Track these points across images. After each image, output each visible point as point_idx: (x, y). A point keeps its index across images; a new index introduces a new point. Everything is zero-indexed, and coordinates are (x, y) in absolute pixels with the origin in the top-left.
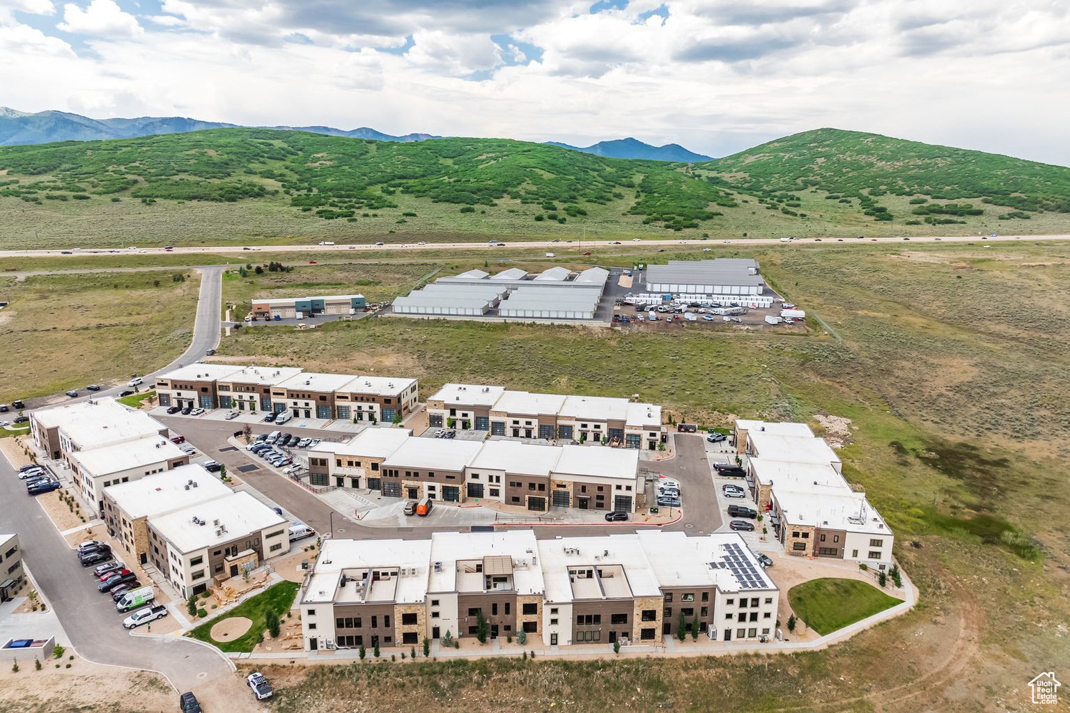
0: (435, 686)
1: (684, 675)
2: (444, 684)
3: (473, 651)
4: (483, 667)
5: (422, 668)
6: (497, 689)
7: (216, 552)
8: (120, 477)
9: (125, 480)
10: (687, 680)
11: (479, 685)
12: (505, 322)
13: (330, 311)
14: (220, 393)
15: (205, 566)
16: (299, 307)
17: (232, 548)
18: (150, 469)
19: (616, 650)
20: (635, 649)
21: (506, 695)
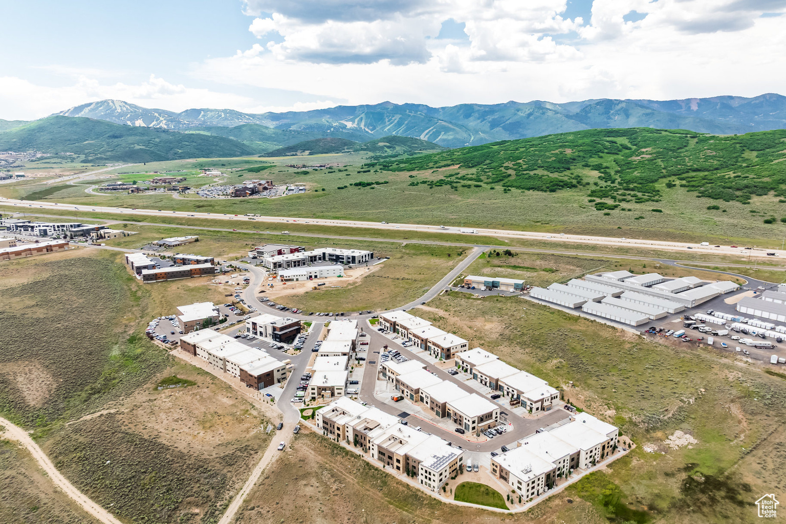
0: (333, 451)
1: (395, 485)
2: (335, 452)
3: (351, 448)
4: (347, 453)
5: (335, 444)
6: (346, 460)
7: (319, 388)
8: (326, 354)
9: (327, 355)
10: (394, 487)
11: (343, 457)
12: (579, 316)
13: (503, 288)
14: (397, 327)
15: (316, 391)
16: (486, 283)
17: (325, 389)
18: (336, 354)
19: (384, 467)
20: (389, 470)
21: (347, 463)
